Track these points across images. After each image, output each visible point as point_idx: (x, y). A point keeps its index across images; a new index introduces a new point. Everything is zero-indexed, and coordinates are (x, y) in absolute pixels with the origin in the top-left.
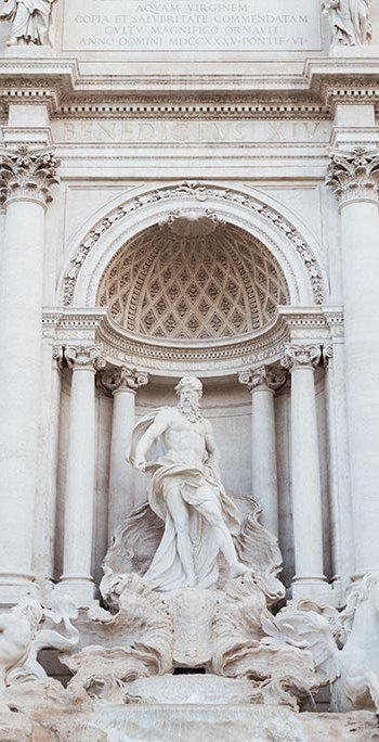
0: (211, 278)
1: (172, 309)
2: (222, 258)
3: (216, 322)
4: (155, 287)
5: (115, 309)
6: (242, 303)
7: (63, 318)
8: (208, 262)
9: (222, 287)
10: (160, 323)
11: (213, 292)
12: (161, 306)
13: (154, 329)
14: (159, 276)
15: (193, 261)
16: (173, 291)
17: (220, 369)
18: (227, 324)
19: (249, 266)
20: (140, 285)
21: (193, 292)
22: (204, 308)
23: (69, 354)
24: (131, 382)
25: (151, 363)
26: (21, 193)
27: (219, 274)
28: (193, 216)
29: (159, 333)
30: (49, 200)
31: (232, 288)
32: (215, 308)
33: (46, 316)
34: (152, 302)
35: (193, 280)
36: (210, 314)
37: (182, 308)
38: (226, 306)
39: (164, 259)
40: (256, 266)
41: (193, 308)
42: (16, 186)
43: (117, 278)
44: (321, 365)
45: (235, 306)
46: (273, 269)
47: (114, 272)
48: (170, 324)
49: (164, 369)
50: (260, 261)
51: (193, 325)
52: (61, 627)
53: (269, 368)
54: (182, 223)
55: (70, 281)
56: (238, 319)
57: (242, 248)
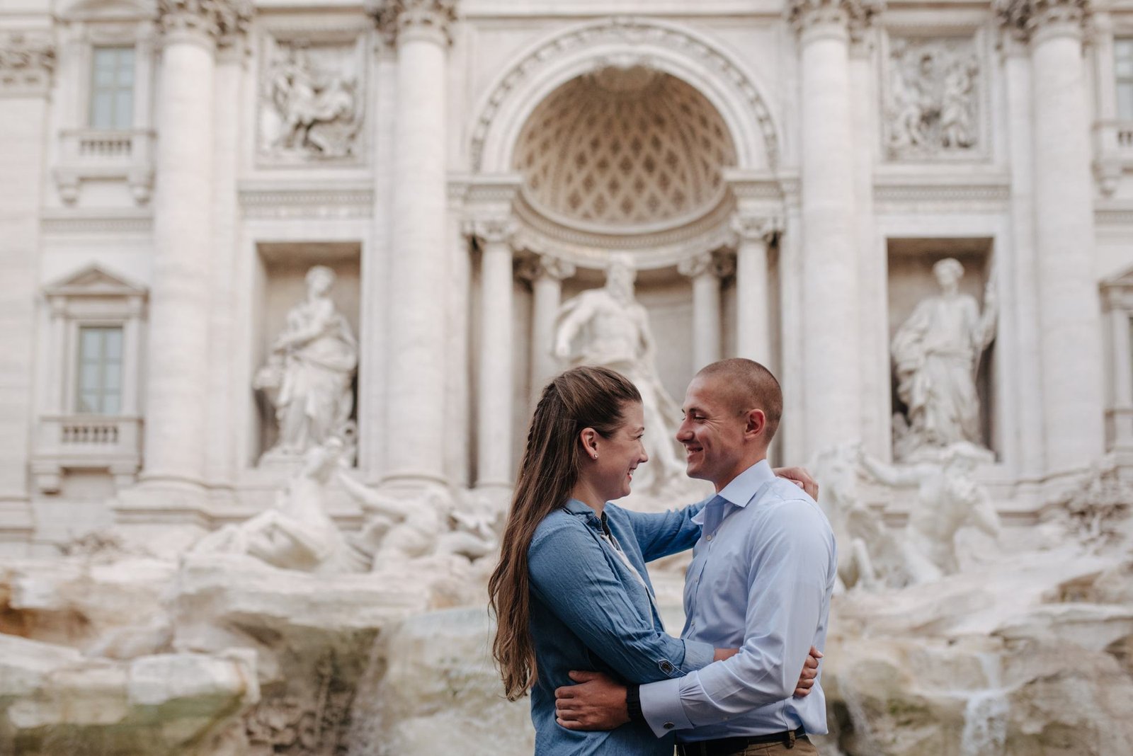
0: (647, 149)
1: (601, 187)
2: (660, 122)
3: (653, 203)
4: (581, 160)
5: (535, 184)
6: (683, 178)
7: (472, 187)
8: (643, 127)
9: (660, 159)
10: (588, 203)
11: (649, 166)
12: (589, 183)
13: (580, 210)
14: (585, 146)
15: (626, 127)
16: (603, 165)
17: (659, 258)
18: (666, 203)
19: (692, 130)
20: (563, 156)
21: (626, 166)
22: (639, 186)
23: (480, 231)
24: (554, 271)
25: (579, 251)
26: (415, 31)
27: (656, 143)
28: (625, 62)
29: (586, 216)
30: (450, 42)
31: (672, 160)
32: (652, 185)
33: (451, 185)
34: (579, 178)
35: (626, 150)
36: (646, 194)
37: (614, 186)
38: (664, 182)
39: (591, 122)
40: (701, 131)
41: (627, 185)
42: (408, 22)
43: (536, 144)
44: (774, 243)
45: (675, 182)
46: (721, 131)
47: (531, 136)
48: (600, 205)
49: (592, 257)
50: (704, 122)
51: (627, 207)
52: (476, 532)
53: (716, 254)
54: (611, 72)
55: (478, 145)
56: (679, 199)
57: (685, 108)
